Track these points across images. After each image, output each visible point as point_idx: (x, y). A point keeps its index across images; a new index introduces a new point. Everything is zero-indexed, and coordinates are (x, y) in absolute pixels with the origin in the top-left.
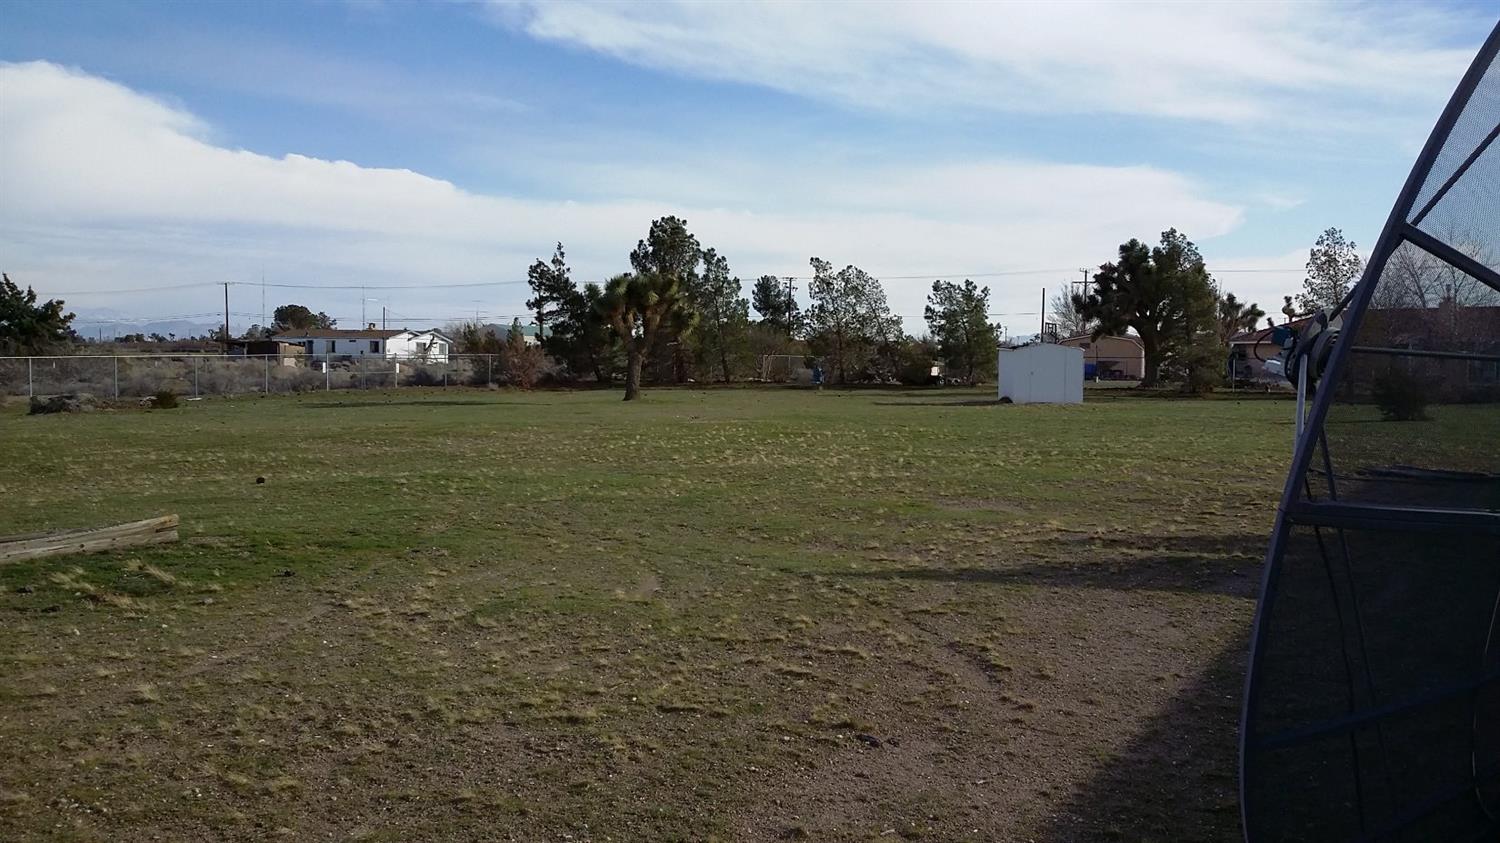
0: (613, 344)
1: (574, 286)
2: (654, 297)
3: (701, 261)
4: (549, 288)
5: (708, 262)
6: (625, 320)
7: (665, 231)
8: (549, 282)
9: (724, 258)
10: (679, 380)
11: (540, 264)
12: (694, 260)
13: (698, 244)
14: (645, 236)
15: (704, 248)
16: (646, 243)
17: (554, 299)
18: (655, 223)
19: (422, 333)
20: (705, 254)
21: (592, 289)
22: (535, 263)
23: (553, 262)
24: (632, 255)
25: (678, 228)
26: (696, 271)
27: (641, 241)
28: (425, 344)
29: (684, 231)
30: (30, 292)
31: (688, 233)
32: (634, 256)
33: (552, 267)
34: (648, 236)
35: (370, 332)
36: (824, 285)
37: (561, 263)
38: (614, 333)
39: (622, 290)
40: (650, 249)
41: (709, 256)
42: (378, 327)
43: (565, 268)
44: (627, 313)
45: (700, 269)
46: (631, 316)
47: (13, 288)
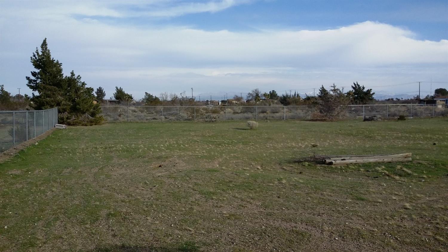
30: (363, 87)
47: (359, 86)
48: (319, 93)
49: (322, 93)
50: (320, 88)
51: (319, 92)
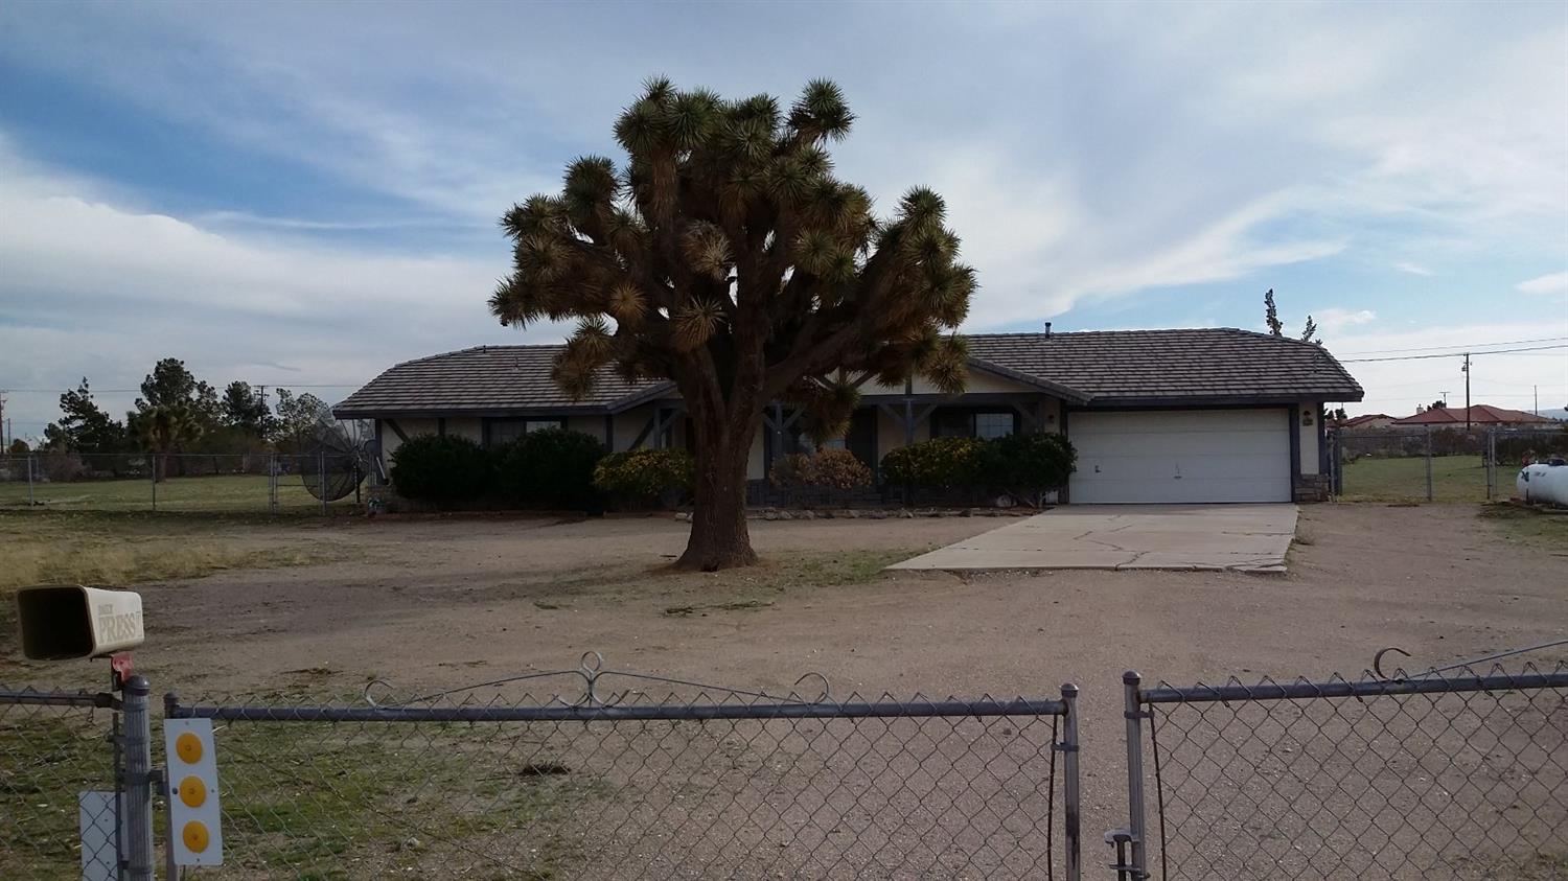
1: (96, 408)
3: (195, 389)
4: (76, 410)
5: (201, 391)
6: (155, 433)
7: (167, 369)
8: (77, 404)
9: (213, 388)
10: (181, 474)
11: (71, 393)
12: (190, 388)
13: (193, 378)
14: (152, 373)
15: (197, 380)
16: (153, 377)
17: (81, 418)
18: (159, 363)
20: (198, 385)
22: (66, 393)
23: (79, 391)
24: (142, 386)
25: (178, 367)
26: (191, 396)
27: (149, 376)
29: (182, 369)
31: (185, 370)
32: (144, 387)
33: (78, 395)
36: (288, 406)
37: (86, 392)
39: (154, 416)
40: (156, 381)
41: (202, 386)
43: (89, 395)
44: (156, 428)
45: (195, 395)
46: (158, 432)
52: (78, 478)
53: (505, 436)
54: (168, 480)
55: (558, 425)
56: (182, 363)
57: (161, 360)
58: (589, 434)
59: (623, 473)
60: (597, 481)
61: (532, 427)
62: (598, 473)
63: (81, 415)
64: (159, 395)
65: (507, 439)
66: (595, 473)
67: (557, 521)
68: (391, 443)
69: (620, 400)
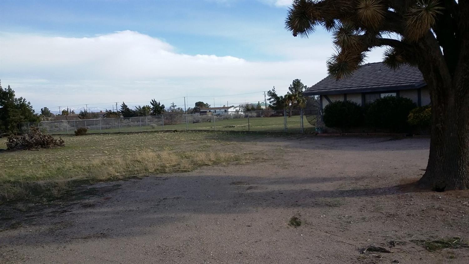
0: (286, 107)
1: (277, 95)
2: (293, 98)
3: (304, 88)
4: (272, 96)
6: (288, 102)
7: (296, 82)
8: (272, 94)
11: (270, 91)
12: (302, 88)
14: (292, 84)
15: (304, 85)
16: (292, 85)
17: (273, 98)
18: (294, 81)
19: (237, 107)
20: (305, 87)
21: (282, 97)
22: (269, 91)
23: (272, 90)
24: (289, 88)
25: (299, 81)
26: (303, 90)
28: (237, 110)
29: (300, 82)
31: (301, 82)
33: (272, 91)
34: (292, 83)
35: (224, 108)
37: (274, 90)
38: (286, 105)
39: (287, 97)
40: (293, 86)
42: (226, 106)
44: (288, 101)
46: (289, 102)
47: (156, 102)
48: (121, 109)
49: (123, 109)
50: (122, 104)
51: (121, 107)
52: (272, 116)
53: (371, 100)
54: (292, 117)
55: (394, 95)
56: (300, 80)
57: (294, 80)
58: (408, 98)
59: (422, 116)
60: (409, 120)
61: (383, 96)
62: (410, 116)
63: (273, 97)
64: (294, 90)
65: (372, 101)
66: (409, 116)
67: (390, 139)
68: (325, 103)
69: (419, 82)
